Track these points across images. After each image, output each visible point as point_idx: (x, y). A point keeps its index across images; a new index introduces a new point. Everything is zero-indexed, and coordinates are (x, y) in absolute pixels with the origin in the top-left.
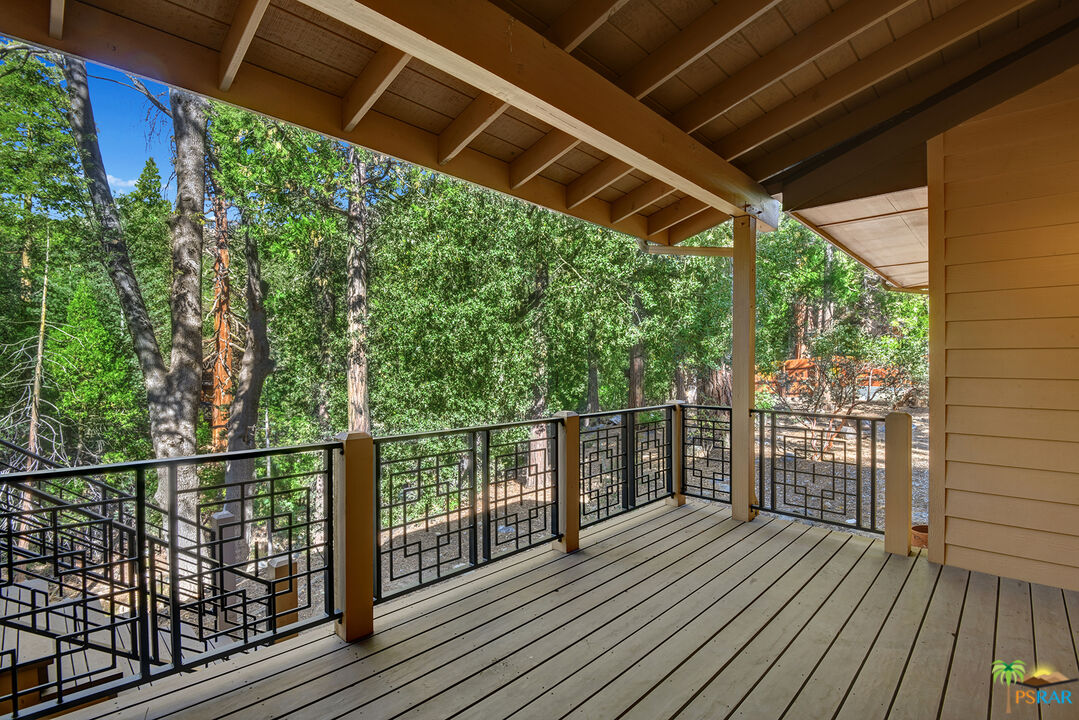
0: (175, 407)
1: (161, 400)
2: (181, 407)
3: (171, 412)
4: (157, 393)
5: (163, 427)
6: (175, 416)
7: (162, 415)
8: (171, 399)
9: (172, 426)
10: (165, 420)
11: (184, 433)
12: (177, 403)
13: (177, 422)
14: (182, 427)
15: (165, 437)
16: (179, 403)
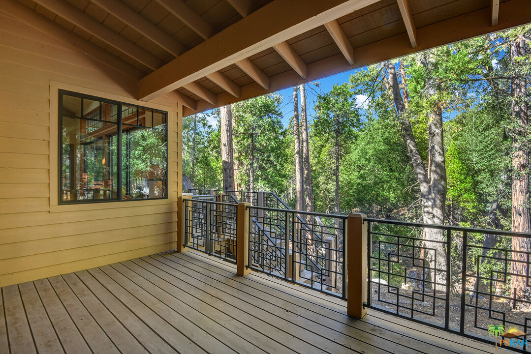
0: (432, 201)
1: (426, 197)
2: (435, 201)
3: (430, 203)
4: (425, 194)
5: (426, 209)
6: (432, 205)
7: (426, 204)
8: (430, 197)
9: (430, 210)
10: (427, 207)
11: (435, 214)
12: (432, 199)
13: (432, 208)
14: (434, 211)
15: (426, 214)
16: (434, 199)
